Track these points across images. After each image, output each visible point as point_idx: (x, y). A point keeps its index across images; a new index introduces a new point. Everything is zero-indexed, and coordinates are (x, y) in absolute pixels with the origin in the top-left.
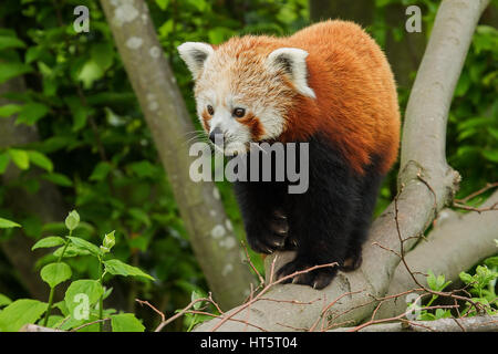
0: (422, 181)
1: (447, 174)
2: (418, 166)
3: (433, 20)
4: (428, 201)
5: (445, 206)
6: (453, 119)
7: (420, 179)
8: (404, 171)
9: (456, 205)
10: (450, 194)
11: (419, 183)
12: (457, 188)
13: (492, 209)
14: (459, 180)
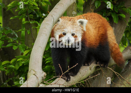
0: (35, 75)
1: (42, 73)
2: (34, 71)
3: (39, 28)
4: (36, 81)
5: (41, 83)
6: (44, 57)
7: (34, 74)
8: (30, 72)
9: (44, 82)
10: (43, 79)
11: (34, 76)
12: (45, 77)
13: (55, 84)
14: (46, 75)
